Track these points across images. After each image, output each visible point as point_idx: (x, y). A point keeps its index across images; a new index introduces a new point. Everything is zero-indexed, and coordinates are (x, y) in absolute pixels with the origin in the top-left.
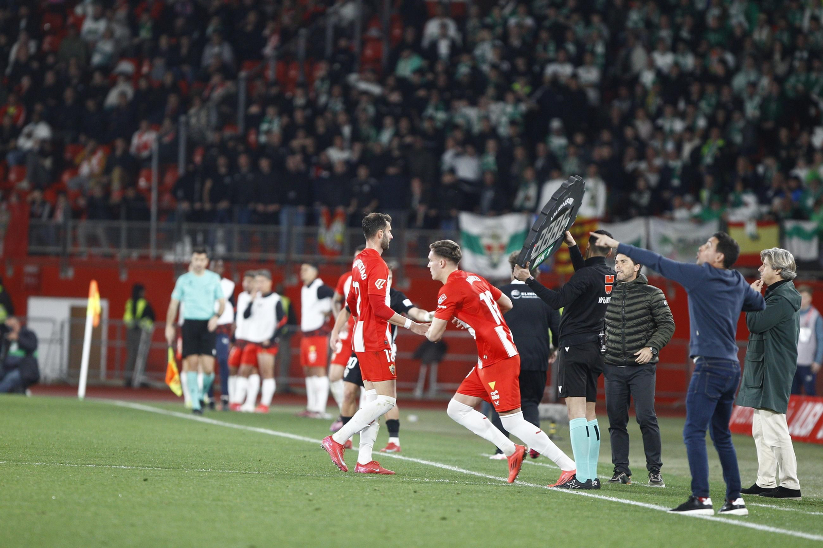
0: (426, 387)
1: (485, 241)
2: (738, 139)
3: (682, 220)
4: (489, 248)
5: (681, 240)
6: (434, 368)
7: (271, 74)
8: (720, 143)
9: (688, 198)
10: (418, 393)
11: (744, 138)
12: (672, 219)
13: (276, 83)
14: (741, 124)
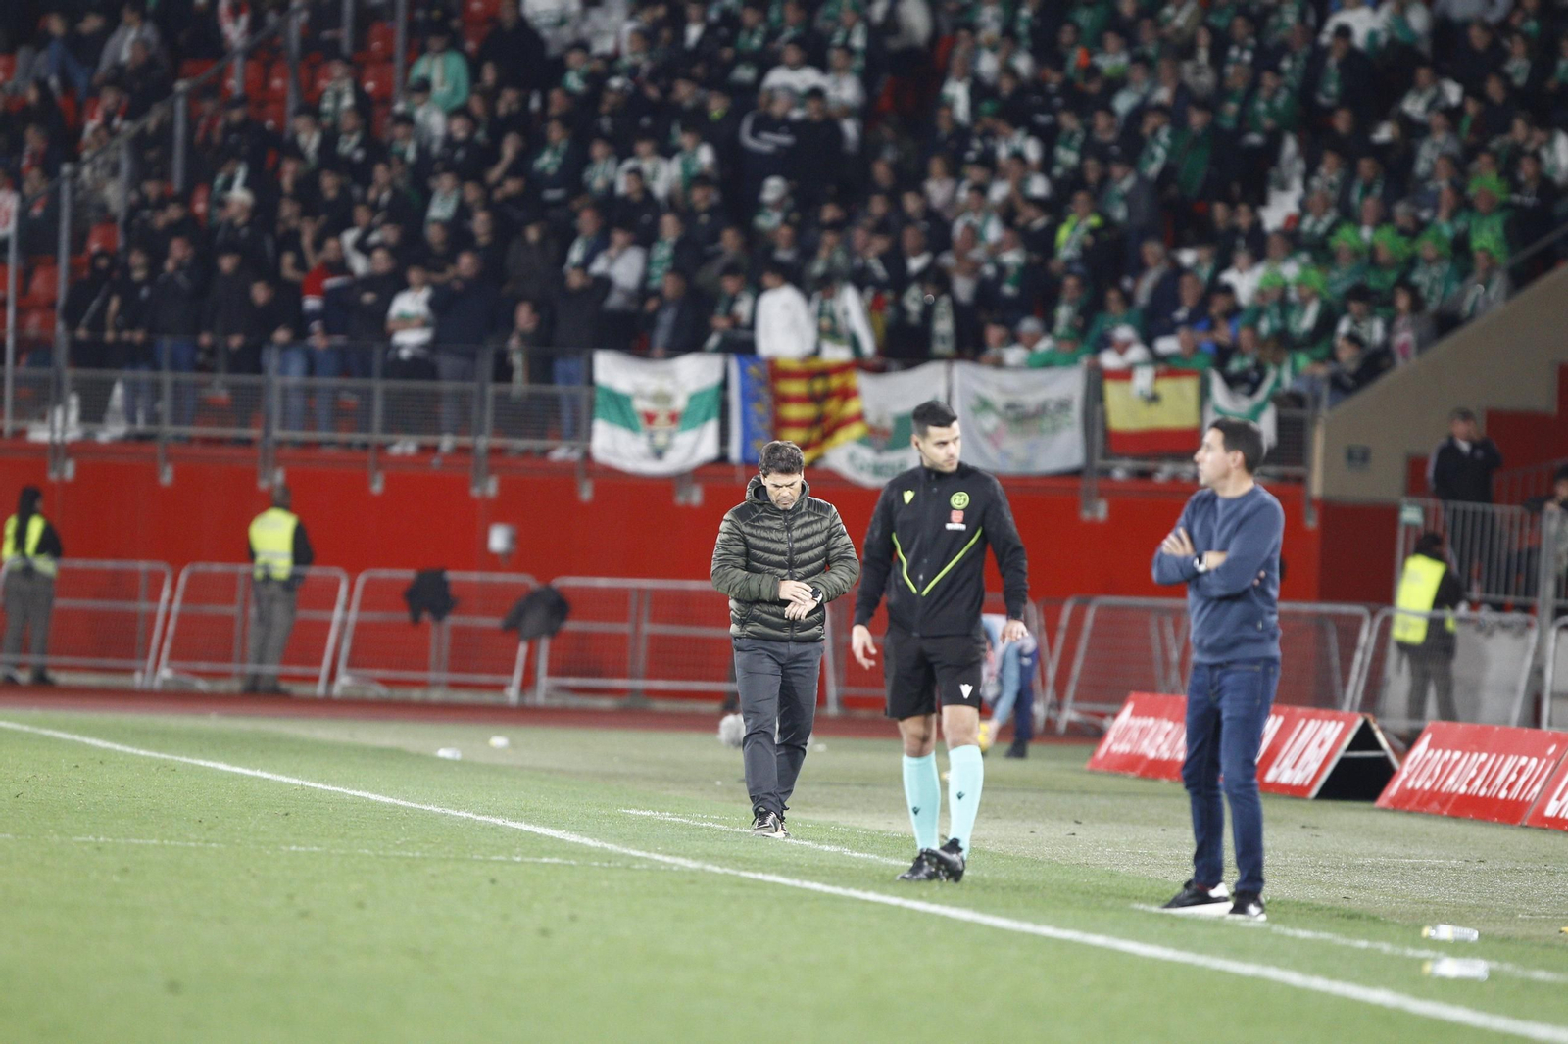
0: (529, 682)
1: (641, 405)
2: (1120, 213)
3: (1017, 368)
4: (650, 418)
5: (1011, 406)
6: (544, 646)
7: (235, 84)
8: (1094, 221)
9: (1029, 325)
10: (512, 694)
11: (1130, 213)
12: (999, 364)
13: (243, 101)
14: (1127, 184)
